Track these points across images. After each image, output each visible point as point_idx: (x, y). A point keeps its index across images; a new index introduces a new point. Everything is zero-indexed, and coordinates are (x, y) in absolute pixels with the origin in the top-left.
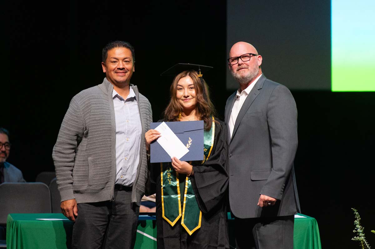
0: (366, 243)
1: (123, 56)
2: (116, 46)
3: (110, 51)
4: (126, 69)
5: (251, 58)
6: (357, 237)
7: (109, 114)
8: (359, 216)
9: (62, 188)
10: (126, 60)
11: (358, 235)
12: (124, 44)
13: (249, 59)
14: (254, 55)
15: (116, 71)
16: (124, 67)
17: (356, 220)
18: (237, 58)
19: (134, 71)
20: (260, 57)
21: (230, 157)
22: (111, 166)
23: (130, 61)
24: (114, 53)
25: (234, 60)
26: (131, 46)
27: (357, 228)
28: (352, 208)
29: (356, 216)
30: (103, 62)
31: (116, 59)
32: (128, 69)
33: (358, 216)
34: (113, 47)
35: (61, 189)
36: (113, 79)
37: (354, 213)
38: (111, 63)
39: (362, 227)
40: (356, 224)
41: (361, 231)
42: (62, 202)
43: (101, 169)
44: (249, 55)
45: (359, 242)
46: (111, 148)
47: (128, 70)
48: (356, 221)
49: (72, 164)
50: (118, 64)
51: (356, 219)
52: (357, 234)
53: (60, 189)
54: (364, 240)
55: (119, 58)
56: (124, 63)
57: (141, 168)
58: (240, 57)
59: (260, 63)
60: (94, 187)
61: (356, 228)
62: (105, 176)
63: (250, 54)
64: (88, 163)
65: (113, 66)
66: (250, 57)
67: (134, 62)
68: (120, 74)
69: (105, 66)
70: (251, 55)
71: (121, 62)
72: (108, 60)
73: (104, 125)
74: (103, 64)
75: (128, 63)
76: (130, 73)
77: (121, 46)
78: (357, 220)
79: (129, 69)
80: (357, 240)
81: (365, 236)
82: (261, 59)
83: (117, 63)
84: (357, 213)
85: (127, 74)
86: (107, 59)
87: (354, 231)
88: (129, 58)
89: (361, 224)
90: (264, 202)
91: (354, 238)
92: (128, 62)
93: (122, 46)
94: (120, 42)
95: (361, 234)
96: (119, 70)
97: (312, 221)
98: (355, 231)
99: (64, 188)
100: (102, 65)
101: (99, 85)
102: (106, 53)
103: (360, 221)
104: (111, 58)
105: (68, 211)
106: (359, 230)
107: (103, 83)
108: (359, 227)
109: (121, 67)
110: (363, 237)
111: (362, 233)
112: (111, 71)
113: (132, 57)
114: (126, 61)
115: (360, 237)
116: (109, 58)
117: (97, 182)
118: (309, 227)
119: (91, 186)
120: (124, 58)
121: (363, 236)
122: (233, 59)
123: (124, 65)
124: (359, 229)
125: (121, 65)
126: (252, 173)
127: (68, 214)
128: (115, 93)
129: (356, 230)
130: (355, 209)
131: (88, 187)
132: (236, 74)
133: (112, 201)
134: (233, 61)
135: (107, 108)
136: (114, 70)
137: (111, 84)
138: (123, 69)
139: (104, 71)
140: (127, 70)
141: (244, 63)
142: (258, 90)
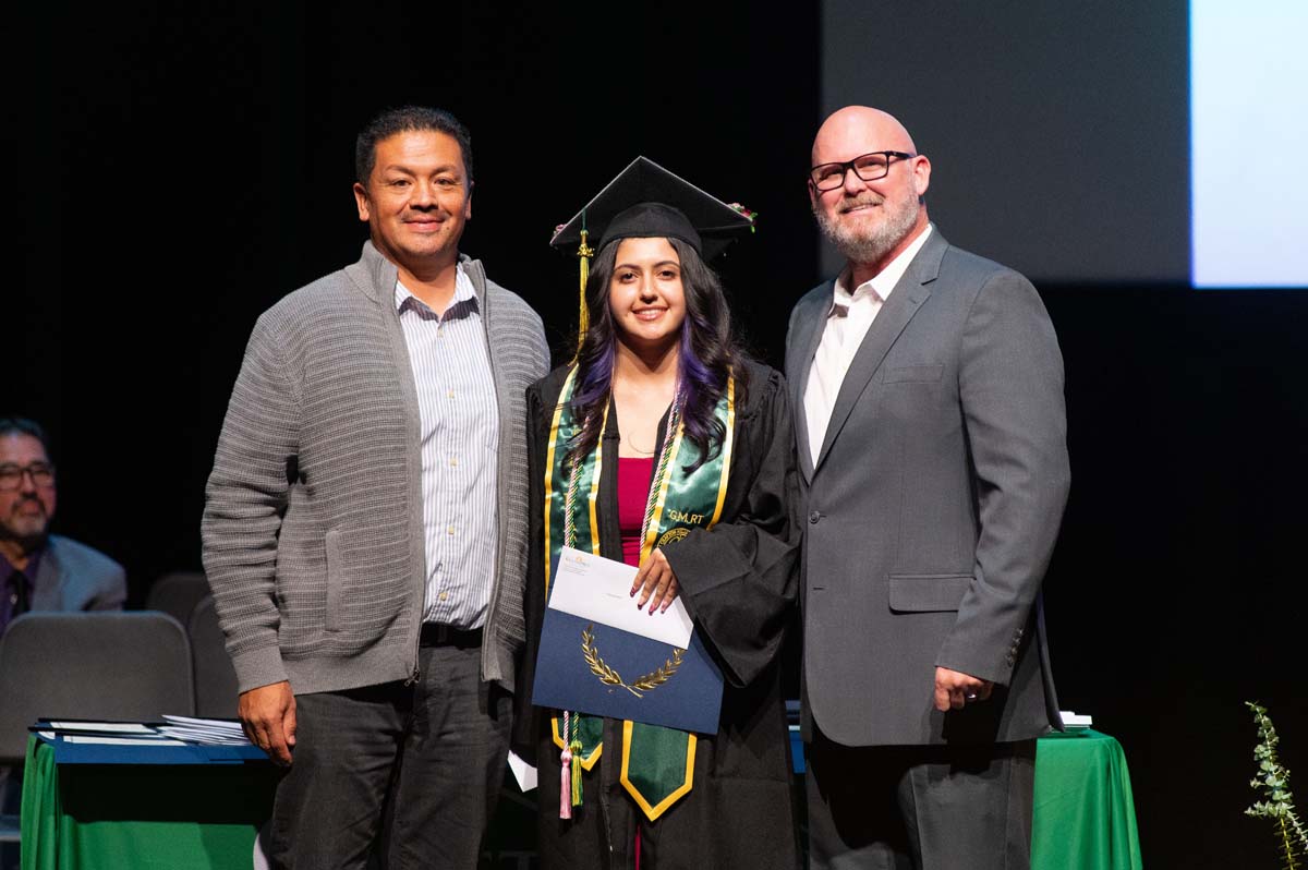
0: (1295, 824)
1: (430, 162)
2: (407, 127)
3: (385, 144)
4: (440, 208)
5: (893, 169)
6: (1264, 804)
7: (391, 375)
8: (1272, 729)
9: (238, 644)
10: (443, 175)
11: (1270, 799)
12: (434, 120)
13: (882, 171)
14: (902, 156)
15: (408, 216)
16: (435, 202)
17: (1261, 743)
18: (842, 168)
19: (468, 214)
20: (922, 161)
21: (815, 521)
22: (408, 560)
23: (457, 179)
24: (400, 152)
25: (829, 174)
26: (459, 126)
27: (1263, 771)
28: (1247, 703)
29: (1263, 731)
30: (357, 184)
31: (405, 171)
32: (449, 208)
33: (1268, 730)
34: (395, 128)
35: (234, 649)
36: (393, 245)
37: (1256, 720)
38: (389, 188)
39: (1281, 769)
40: (1261, 757)
41: (1279, 784)
42: (241, 695)
43: (370, 571)
44: (884, 157)
45: (1271, 821)
46: (403, 494)
47: (451, 214)
48: (1260, 748)
49: (269, 555)
50: (414, 192)
51: (1262, 740)
52: (1264, 794)
53: (232, 647)
54: (1290, 815)
55: (415, 170)
56: (436, 187)
57: (508, 556)
58: (850, 165)
59: (922, 184)
60: (348, 637)
61: (1259, 774)
62: (386, 596)
63: (888, 154)
64: (325, 553)
65: (394, 199)
66: (887, 164)
67: (469, 183)
68: (422, 225)
69: (368, 197)
70: (892, 158)
71: (423, 182)
72: (376, 174)
73: (376, 413)
74: (360, 191)
75: (450, 187)
76: (457, 225)
77: (424, 127)
78: (1266, 746)
79: (452, 210)
80: (1265, 814)
81: (1293, 800)
82: (926, 171)
83: (411, 188)
84: (1267, 719)
85: (444, 226)
86: (374, 172)
87: (1252, 783)
88: (453, 167)
89: (1281, 756)
90: (950, 692)
91: (1254, 809)
92: (450, 182)
93: (427, 125)
94: (421, 110)
95: (1278, 795)
96: (415, 211)
97: (1104, 747)
98: (1259, 783)
99: (246, 643)
100: (357, 196)
101: (347, 268)
102: (369, 152)
103: (1277, 748)
104: (389, 168)
105: (266, 726)
106: (1271, 781)
107: (361, 261)
108: (1273, 768)
109: (425, 201)
110: (1285, 806)
111: (1283, 789)
112: (388, 215)
113: (464, 168)
114: (442, 182)
115: (1275, 803)
116: (381, 169)
117: (356, 619)
118: (1094, 769)
119: (337, 634)
120: (435, 168)
121: (1285, 801)
122: (826, 170)
123: (433, 196)
124: (1273, 775)
125: (423, 193)
126: (892, 583)
127: (266, 739)
128: (403, 293)
129: (1262, 779)
130: (1258, 705)
131: (325, 635)
132: (836, 226)
133: (413, 683)
134: (825, 177)
135: (384, 353)
136: (399, 213)
137: (387, 261)
138: (431, 208)
139: (364, 215)
140: (446, 215)
141: (868, 187)
142: (923, 284)
